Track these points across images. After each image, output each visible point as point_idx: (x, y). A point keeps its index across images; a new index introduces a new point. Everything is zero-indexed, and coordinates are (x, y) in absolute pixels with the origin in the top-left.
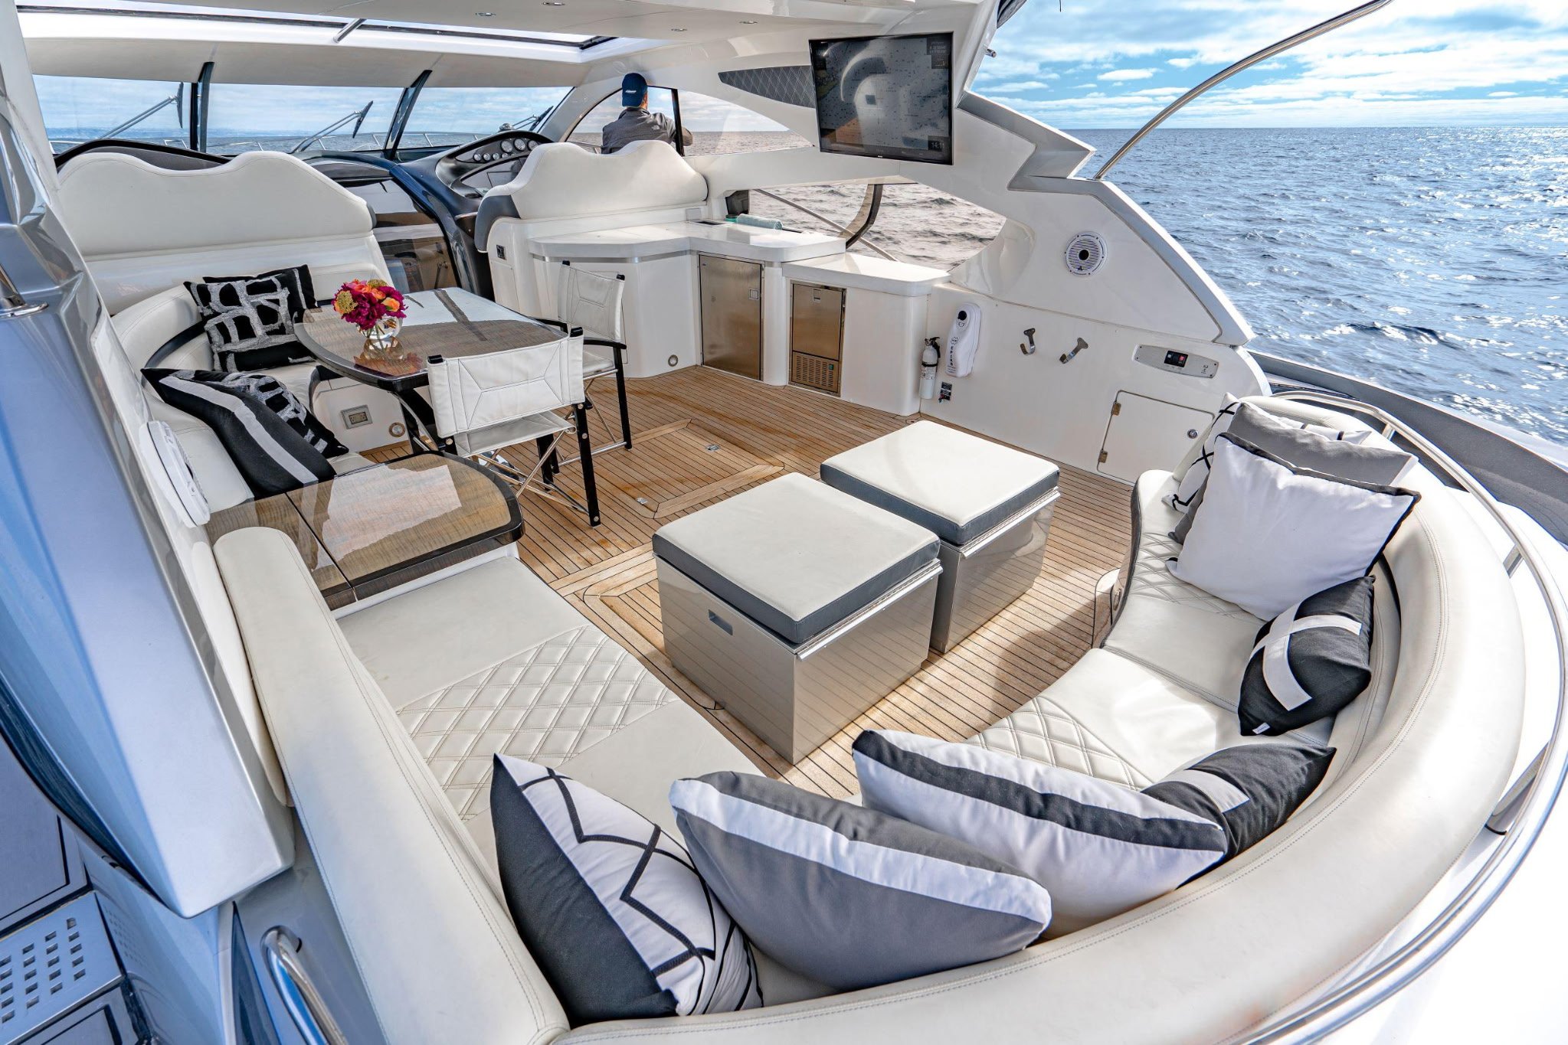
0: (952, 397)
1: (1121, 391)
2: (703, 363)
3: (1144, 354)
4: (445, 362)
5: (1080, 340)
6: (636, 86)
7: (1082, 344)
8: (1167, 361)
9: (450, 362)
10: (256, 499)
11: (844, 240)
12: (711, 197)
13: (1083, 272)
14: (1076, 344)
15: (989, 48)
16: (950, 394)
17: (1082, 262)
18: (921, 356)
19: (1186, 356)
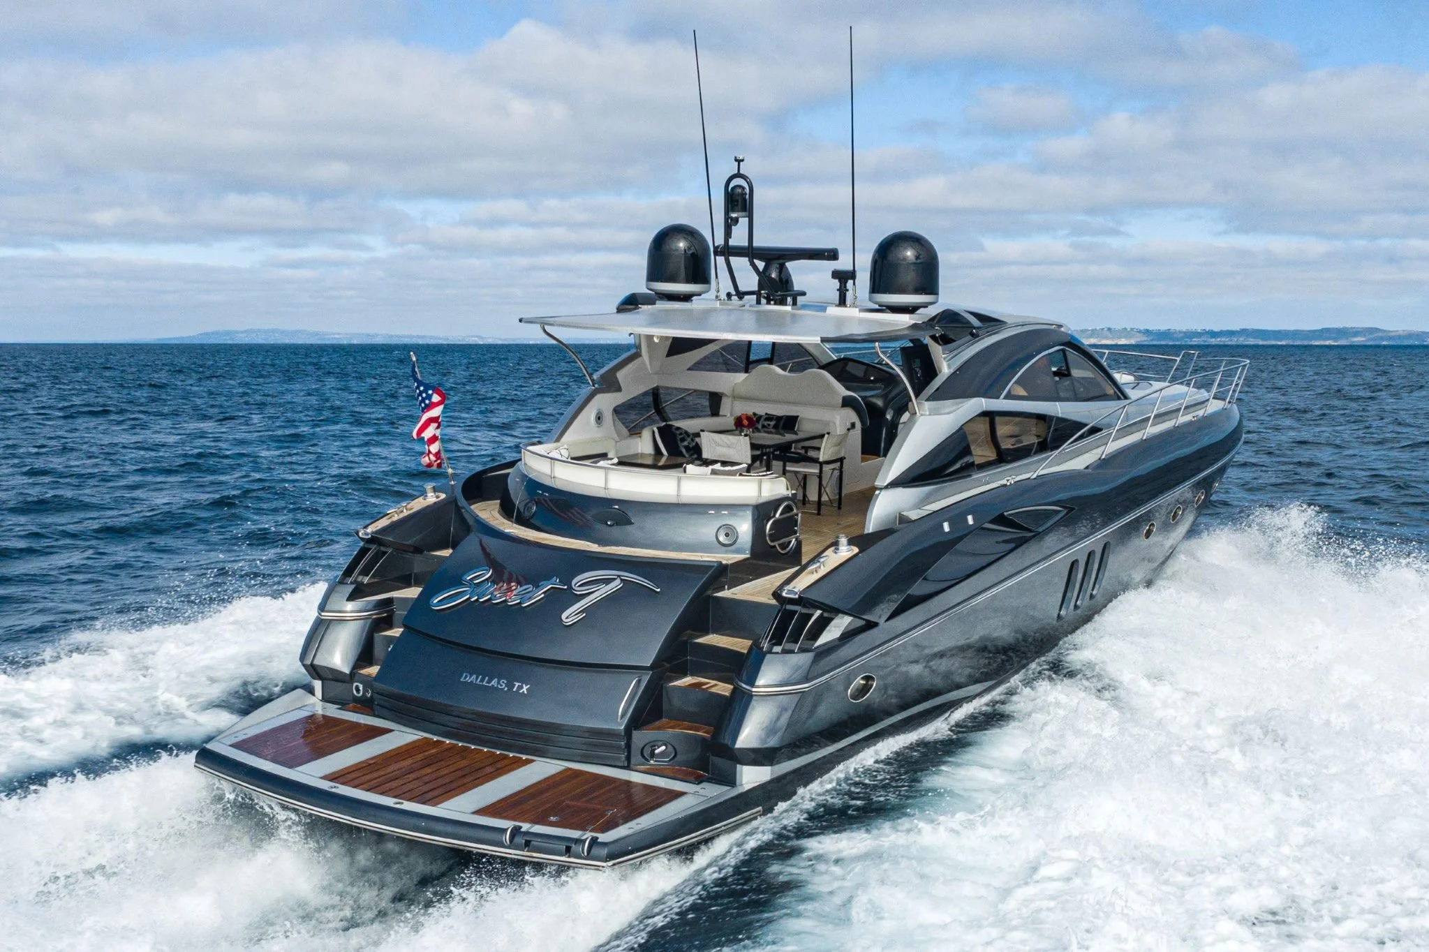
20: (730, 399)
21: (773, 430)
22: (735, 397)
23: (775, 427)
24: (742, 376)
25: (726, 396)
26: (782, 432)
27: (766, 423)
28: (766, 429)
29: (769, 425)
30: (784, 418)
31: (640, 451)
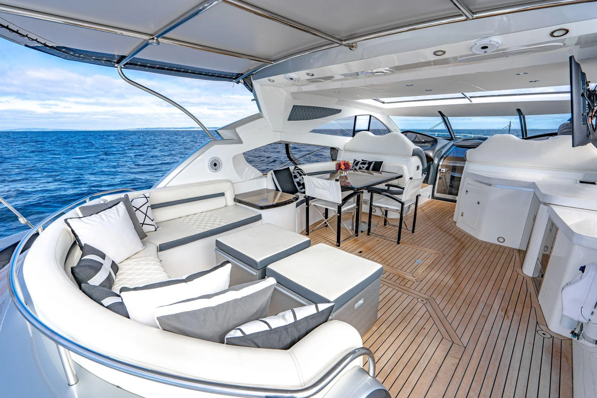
2: (519, 250)
10: (275, 190)
20: (343, 152)
21: (366, 171)
22: (346, 150)
23: (368, 169)
24: (350, 138)
25: (341, 150)
26: (372, 172)
27: (361, 166)
28: (361, 170)
29: (363, 167)
30: (373, 163)
31: (265, 187)
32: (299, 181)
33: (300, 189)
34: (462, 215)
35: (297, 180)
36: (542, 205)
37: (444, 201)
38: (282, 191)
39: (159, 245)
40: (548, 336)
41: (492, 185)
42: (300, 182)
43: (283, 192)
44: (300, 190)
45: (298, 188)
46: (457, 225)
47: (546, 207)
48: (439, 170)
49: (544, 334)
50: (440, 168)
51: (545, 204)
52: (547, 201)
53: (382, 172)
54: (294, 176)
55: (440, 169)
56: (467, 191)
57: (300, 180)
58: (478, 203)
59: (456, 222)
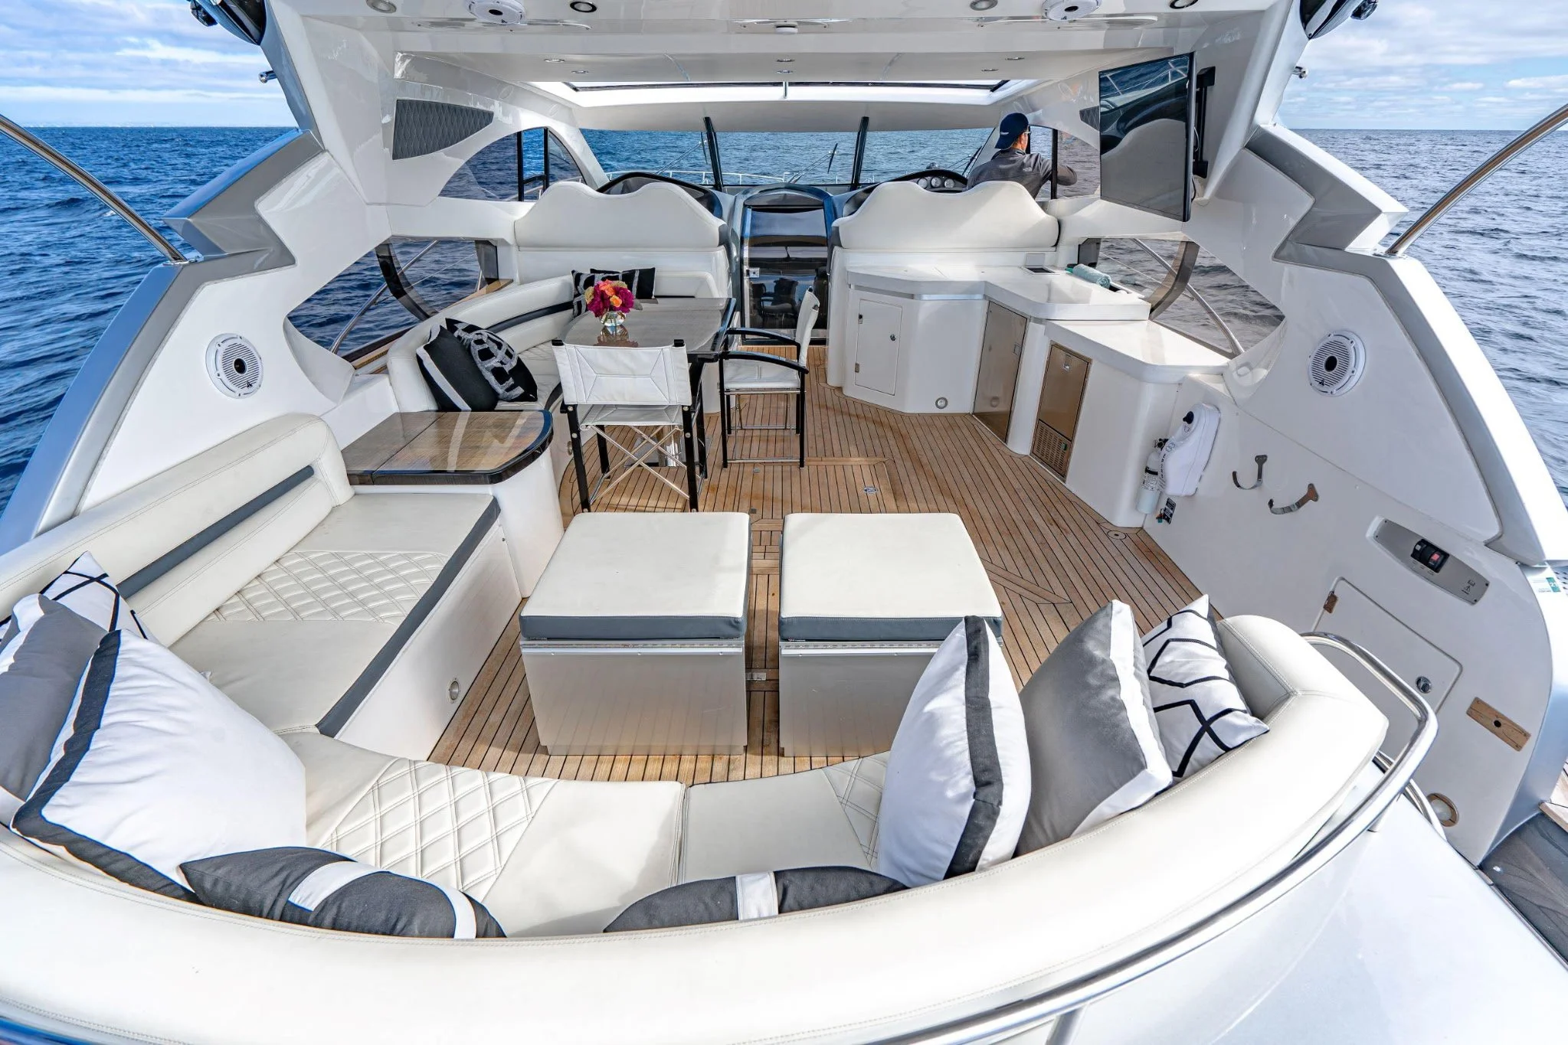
0: (1173, 519)
1: (1343, 579)
2: (974, 413)
3: (1390, 534)
4: (564, 346)
5: (1311, 487)
6: (1015, 126)
7: (1312, 494)
8: (1416, 555)
9: (568, 347)
10: (437, 411)
11: (1149, 306)
12: (1060, 244)
13: (1325, 388)
14: (1304, 491)
15: (1298, 65)
16: (1171, 515)
17: (1327, 373)
18: (1147, 459)
19: (1445, 556)
20: (514, 249)
25: (503, 243)
30: (637, 275)
31: (395, 409)
32: (499, 365)
33: (508, 390)
34: (857, 371)
35: (494, 363)
36: (1032, 325)
37: (772, 345)
38: (470, 409)
39: (317, 726)
40: (1122, 536)
41: (916, 297)
42: (502, 368)
43: (474, 409)
44: (508, 394)
45: (500, 389)
46: (847, 392)
47: (1042, 327)
48: (745, 272)
49: (1117, 535)
50: (746, 268)
51: (1039, 321)
52: (1042, 316)
53: (658, 299)
54: (480, 352)
55: (748, 271)
56: (861, 317)
57: (502, 363)
58: (893, 338)
59: (840, 389)
